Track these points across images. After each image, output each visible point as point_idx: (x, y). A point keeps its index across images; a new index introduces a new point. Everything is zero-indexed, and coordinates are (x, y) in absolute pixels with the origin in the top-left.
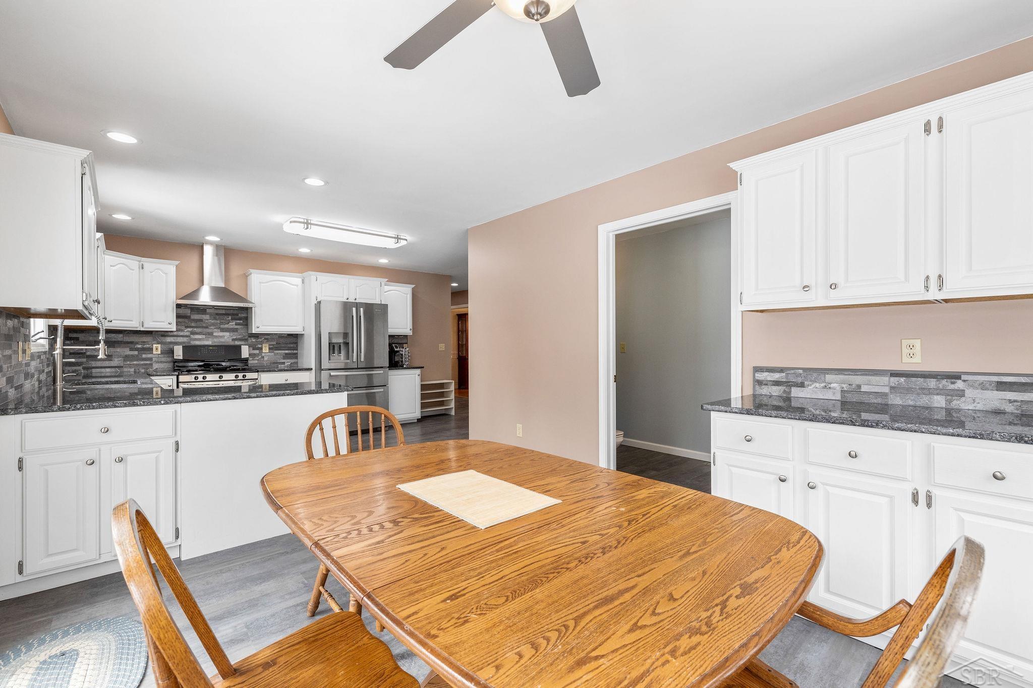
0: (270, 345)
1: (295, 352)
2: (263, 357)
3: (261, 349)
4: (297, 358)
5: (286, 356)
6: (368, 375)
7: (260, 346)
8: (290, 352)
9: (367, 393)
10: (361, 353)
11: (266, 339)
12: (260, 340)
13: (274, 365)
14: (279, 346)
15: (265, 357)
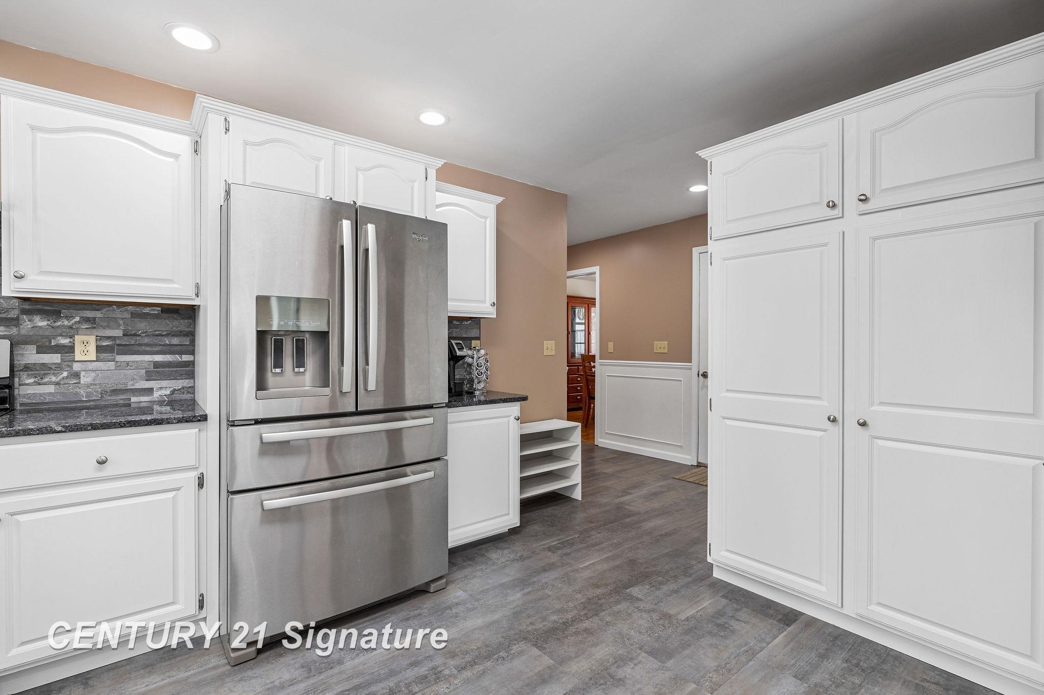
0: (99, 338)
1: (186, 358)
2: (77, 375)
3: (71, 349)
4: (191, 375)
5: (157, 371)
6: (389, 432)
7: (65, 341)
8: (168, 358)
9: (388, 490)
10: (367, 363)
11: (87, 320)
12: (66, 323)
13: (114, 398)
14: (133, 341)
15: (83, 374)
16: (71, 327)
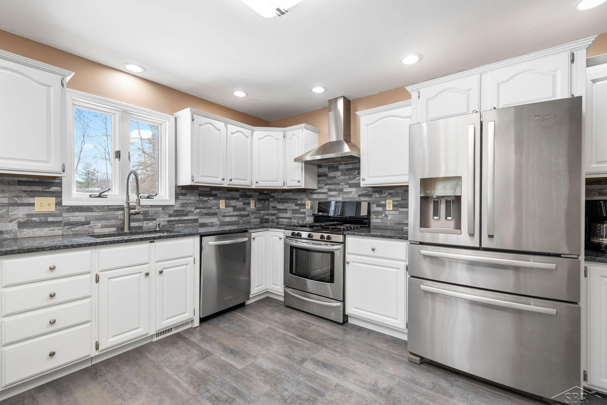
0: (394, 201)
2: (386, 216)
3: (385, 205)
7: (383, 202)
12: (384, 195)
13: (398, 226)
14: (405, 202)
15: (388, 215)
16: (385, 197)
